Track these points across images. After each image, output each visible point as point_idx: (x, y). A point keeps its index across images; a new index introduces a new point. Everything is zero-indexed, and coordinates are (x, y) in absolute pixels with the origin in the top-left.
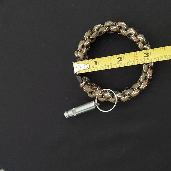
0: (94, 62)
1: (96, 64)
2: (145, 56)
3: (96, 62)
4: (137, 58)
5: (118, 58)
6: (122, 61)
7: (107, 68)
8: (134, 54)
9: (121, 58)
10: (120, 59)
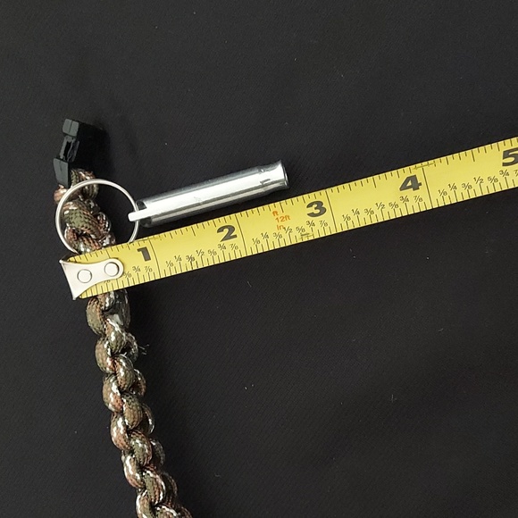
0: (139, 250)
1: (147, 257)
2: (312, 215)
3: (144, 251)
4: (286, 224)
5: (221, 230)
6: (235, 236)
7: (186, 267)
8: (275, 210)
9: (231, 229)
10: (226, 231)
